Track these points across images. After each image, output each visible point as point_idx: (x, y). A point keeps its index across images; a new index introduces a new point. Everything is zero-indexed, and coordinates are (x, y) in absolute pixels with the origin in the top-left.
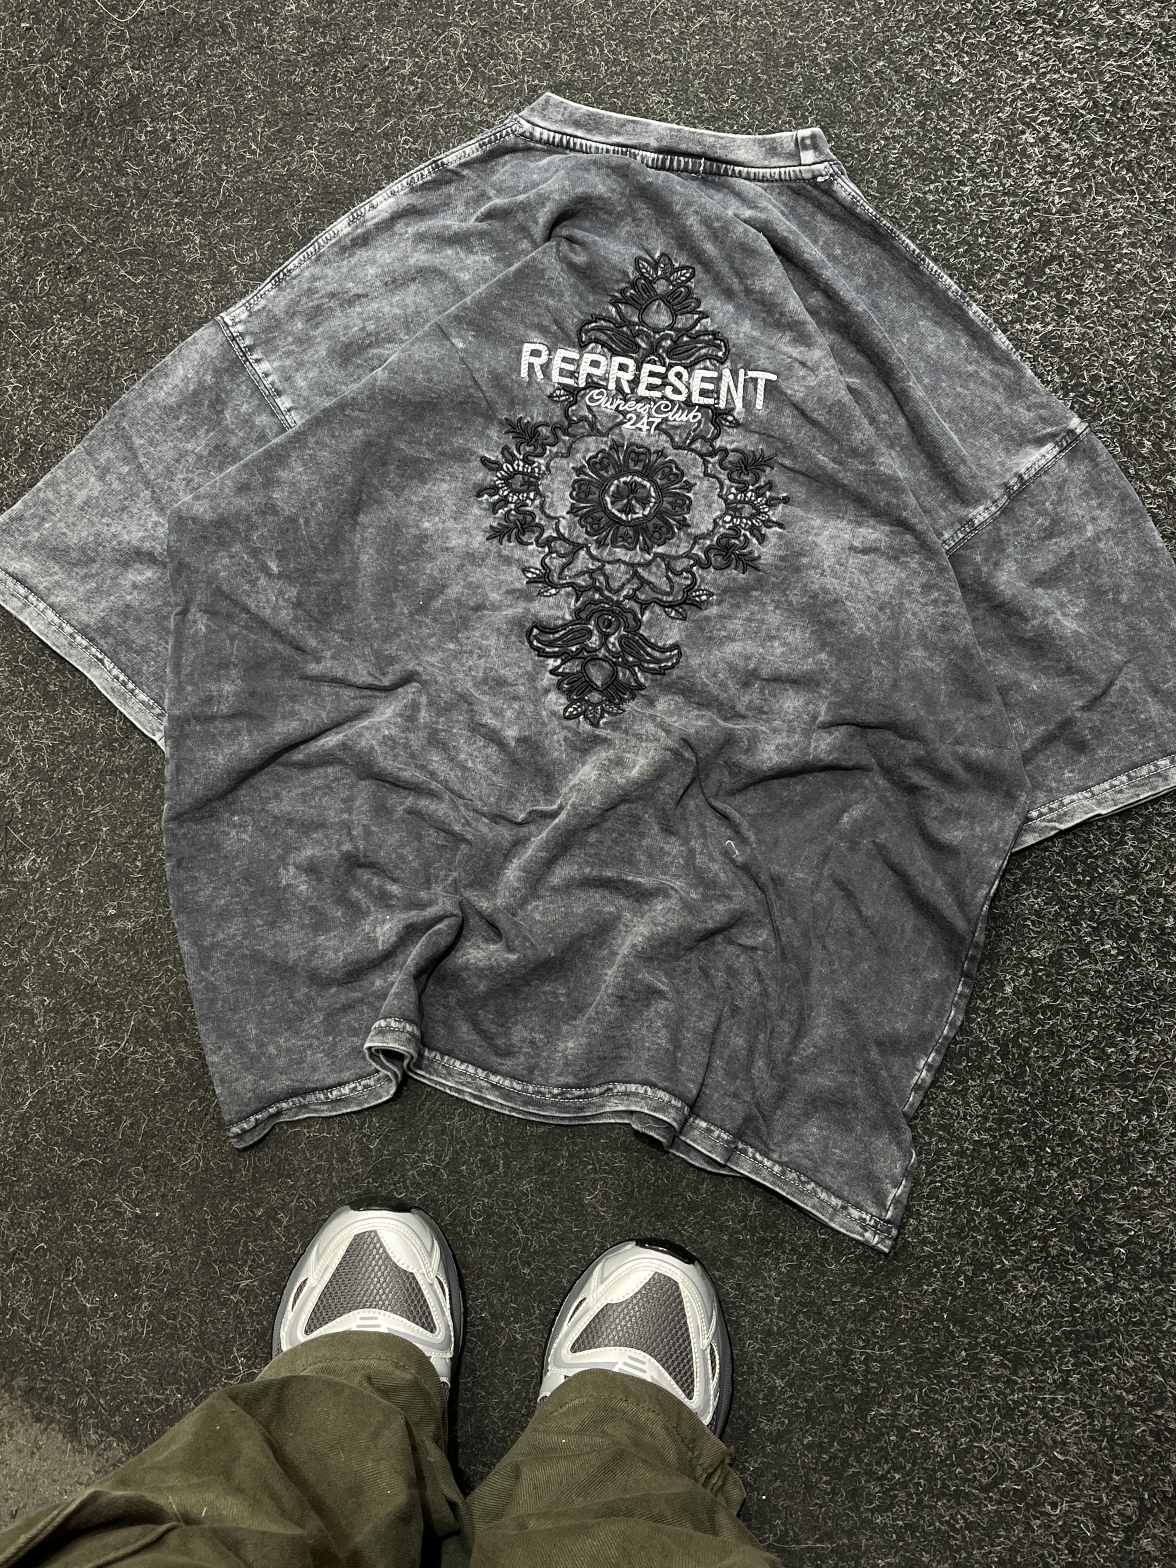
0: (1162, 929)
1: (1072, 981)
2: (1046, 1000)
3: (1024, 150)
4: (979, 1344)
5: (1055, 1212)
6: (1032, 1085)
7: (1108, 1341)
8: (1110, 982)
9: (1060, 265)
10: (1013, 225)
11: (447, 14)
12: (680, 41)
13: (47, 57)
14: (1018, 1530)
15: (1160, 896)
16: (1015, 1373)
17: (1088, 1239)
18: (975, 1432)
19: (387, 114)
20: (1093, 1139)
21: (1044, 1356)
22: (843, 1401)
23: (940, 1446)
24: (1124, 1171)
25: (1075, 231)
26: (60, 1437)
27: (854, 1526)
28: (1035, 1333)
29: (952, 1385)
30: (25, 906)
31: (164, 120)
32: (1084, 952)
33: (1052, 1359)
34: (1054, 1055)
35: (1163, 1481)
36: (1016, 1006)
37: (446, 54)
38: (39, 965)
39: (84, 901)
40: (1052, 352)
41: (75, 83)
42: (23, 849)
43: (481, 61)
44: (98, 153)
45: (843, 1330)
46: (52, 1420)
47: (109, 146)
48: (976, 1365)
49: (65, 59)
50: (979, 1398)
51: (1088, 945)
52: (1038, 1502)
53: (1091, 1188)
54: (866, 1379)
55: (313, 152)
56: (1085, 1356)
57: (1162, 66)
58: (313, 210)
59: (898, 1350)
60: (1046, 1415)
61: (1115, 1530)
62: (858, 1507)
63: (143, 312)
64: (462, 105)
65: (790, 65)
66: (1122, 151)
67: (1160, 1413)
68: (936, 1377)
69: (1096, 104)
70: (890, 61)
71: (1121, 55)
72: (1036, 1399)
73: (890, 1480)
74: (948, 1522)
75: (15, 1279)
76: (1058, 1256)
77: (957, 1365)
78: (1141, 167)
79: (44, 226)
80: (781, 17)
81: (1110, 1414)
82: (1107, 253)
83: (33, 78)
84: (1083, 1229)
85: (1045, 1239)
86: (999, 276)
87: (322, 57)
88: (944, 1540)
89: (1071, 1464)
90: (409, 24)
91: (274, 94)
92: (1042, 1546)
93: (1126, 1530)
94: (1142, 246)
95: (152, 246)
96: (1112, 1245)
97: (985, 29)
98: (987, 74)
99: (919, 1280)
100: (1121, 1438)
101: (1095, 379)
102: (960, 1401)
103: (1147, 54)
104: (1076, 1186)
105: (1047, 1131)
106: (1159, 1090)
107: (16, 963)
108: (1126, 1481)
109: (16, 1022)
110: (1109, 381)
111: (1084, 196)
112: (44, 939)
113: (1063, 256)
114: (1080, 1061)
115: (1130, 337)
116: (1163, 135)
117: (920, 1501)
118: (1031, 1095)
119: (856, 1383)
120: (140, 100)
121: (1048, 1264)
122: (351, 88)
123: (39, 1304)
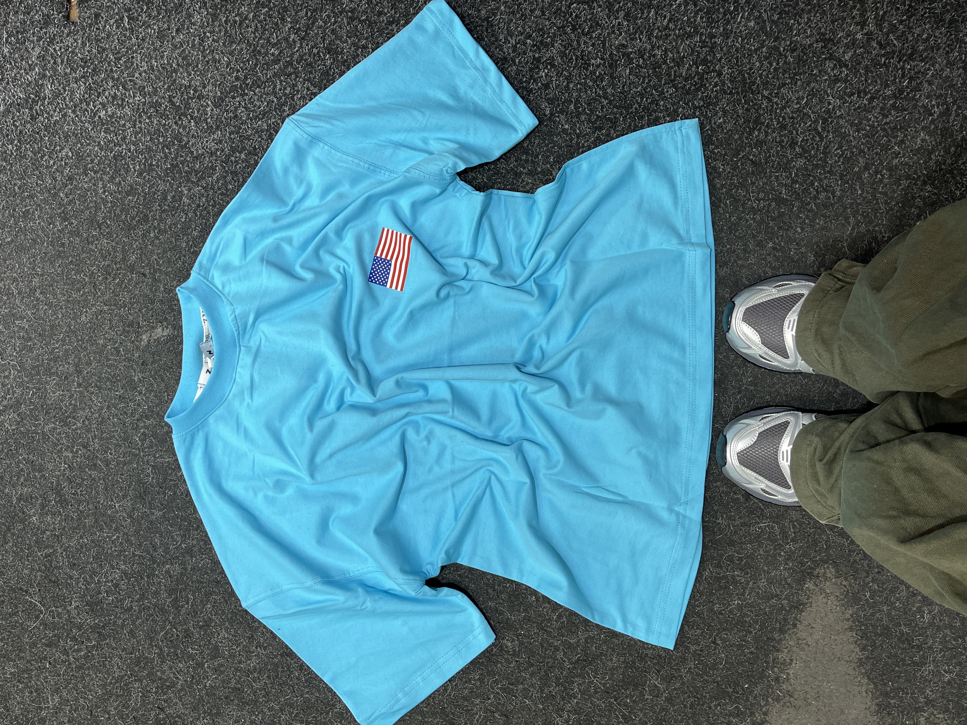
0: (533, 46)
1: (562, 93)
2: (572, 107)
3: (109, 116)
4: (749, 142)
5: (681, 103)
6: (616, 114)
7: (746, 75)
8: (562, 73)
9: (174, 97)
10: (152, 122)
11: (37, 433)
12: (50, 305)
13: (65, 652)
14: (842, 122)
15: (516, 46)
16: (763, 123)
17: (695, 85)
18: (793, 144)
19: (95, 465)
20: (643, 82)
21: (754, 109)
22: (779, 212)
23: (801, 162)
24: (660, 67)
25: (155, 90)
26: (804, 614)
27: (841, 206)
28: (743, 113)
29: (770, 156)
30: (531, 644)
31: (100, 587)
32: (546, 86)
33: (756, 104)
34: (600, 103)
35: (816, 48)
36: (575, 123)
37: (60, 434)
38: (563, 636)
39: (528, 613)
40: (222, 102)
41: (81, 636)
42: (501, 646)
43: (64, 414)
44: (120, 622)
45: (743, 212)
46: (796, 618)
47: (115, 617)
48: (760, 143)
49: (67, 643)
50: (776, 142)
51: (543, 84)
52: (828, 111)
53: (669, 84)
54: (768, 200)
55: (117, 505)
56: (754, 88)
57: (61, 41)
58: (150, 503)
59: (753, 183)
60: (784, 107)
61: (841, 72)
62: (832, 204)
63: (208, 594)
64: (89, 423)
65: (63, 245)
66: (109, 63)
67: (782, 49)
68: (766, 164)
69: (83, 77)
70: (60, 189)
71: (55, 63)
72: (776, 113)
73: (818, 188)
74: (839, 158)
75: (724, 640)
76: (703, 100)
77: (760, 153)
78: (119, 53)
79: (161, 650)
80: (36, 250)
81: (783, 75)
82: (167, 72)
83: (77, 660)
84: (690, 88)
85: (695, 108)
86: (181, 130)
87: (63, 502)
88: (847, 160)
89: (808, 95)
90: (42, 455)
91: (84, 526)
92: (850, 110)
93: (841, 67)
94: (163, 52)
95: (171, 591)
96: (697, 73)
97: (41, 138)
98: (67, 136)
99: (717, 173)
100: (795, 69)
101: (237, 78)
102: (778, 152)
103: (55, 49)
104: (668, 91)
105: (640, 107)
106: (618, 49)
107: (561, 648)
108: (816, 67)
109: (592, 646)
110: (238, 71)
111: (135, 84)
112: (549, 633)
113: (169, 96)
114: (604, 89)
115: (214, 60)
116: (100, 40)
117: (829, 172)
118: (621, 115)
119: (770, 205)
120: (89, 601)
121: (708, 106)
122: (80, 485)
123: (737, 628)
